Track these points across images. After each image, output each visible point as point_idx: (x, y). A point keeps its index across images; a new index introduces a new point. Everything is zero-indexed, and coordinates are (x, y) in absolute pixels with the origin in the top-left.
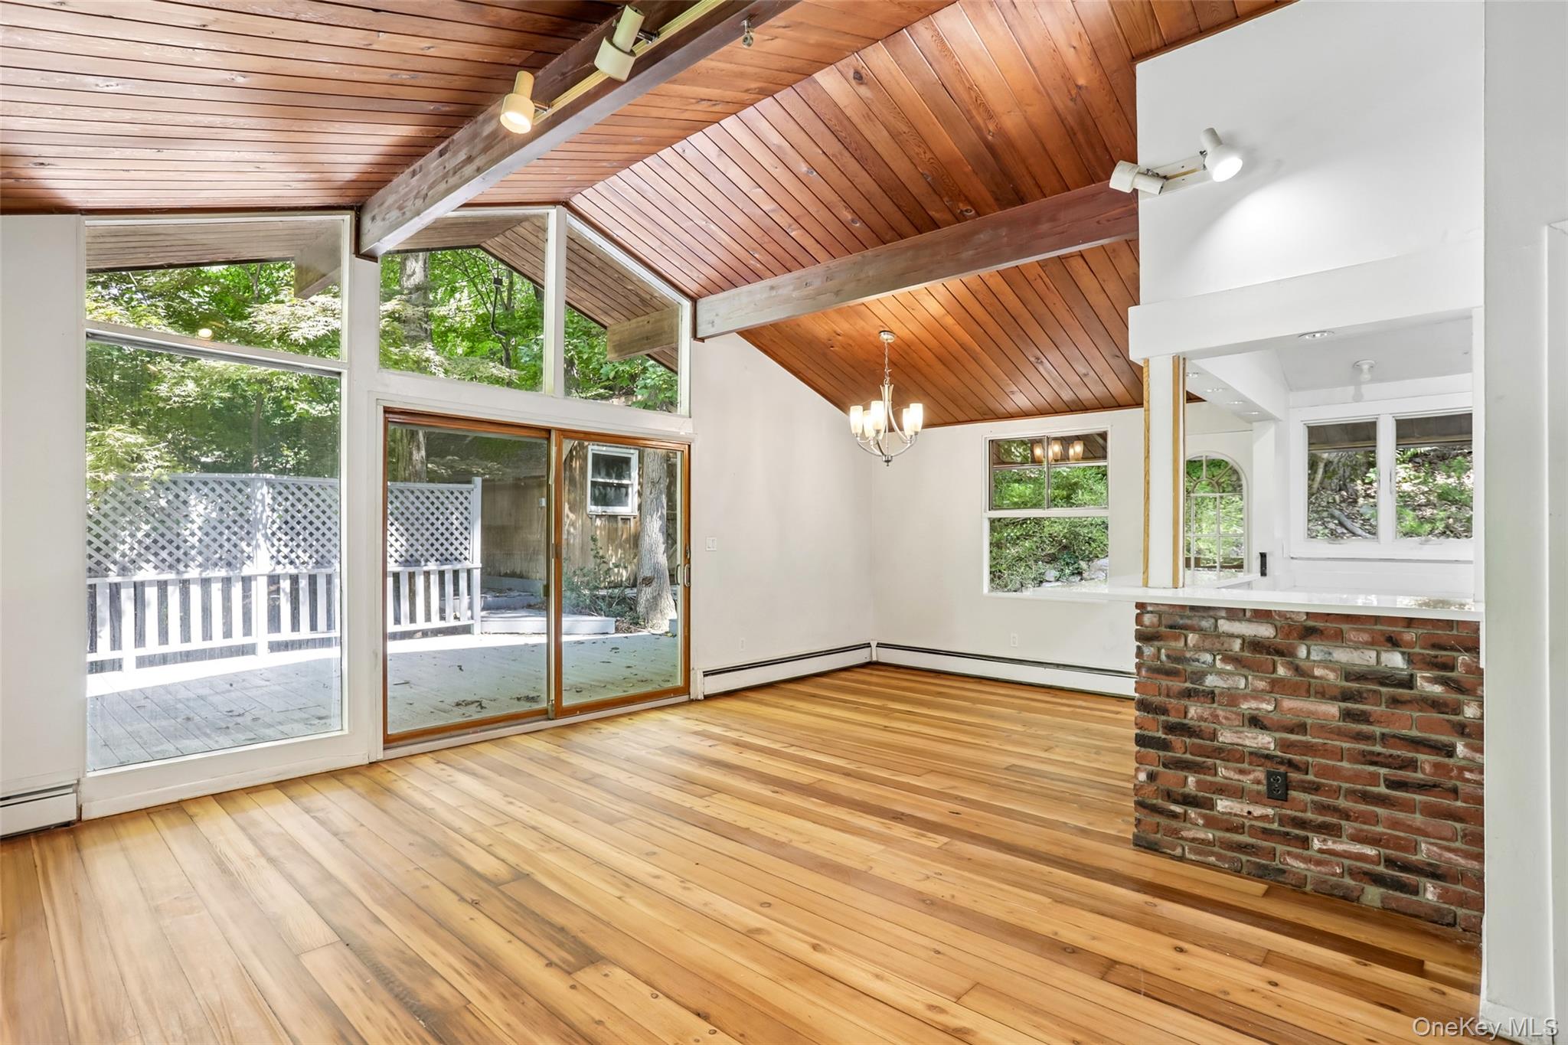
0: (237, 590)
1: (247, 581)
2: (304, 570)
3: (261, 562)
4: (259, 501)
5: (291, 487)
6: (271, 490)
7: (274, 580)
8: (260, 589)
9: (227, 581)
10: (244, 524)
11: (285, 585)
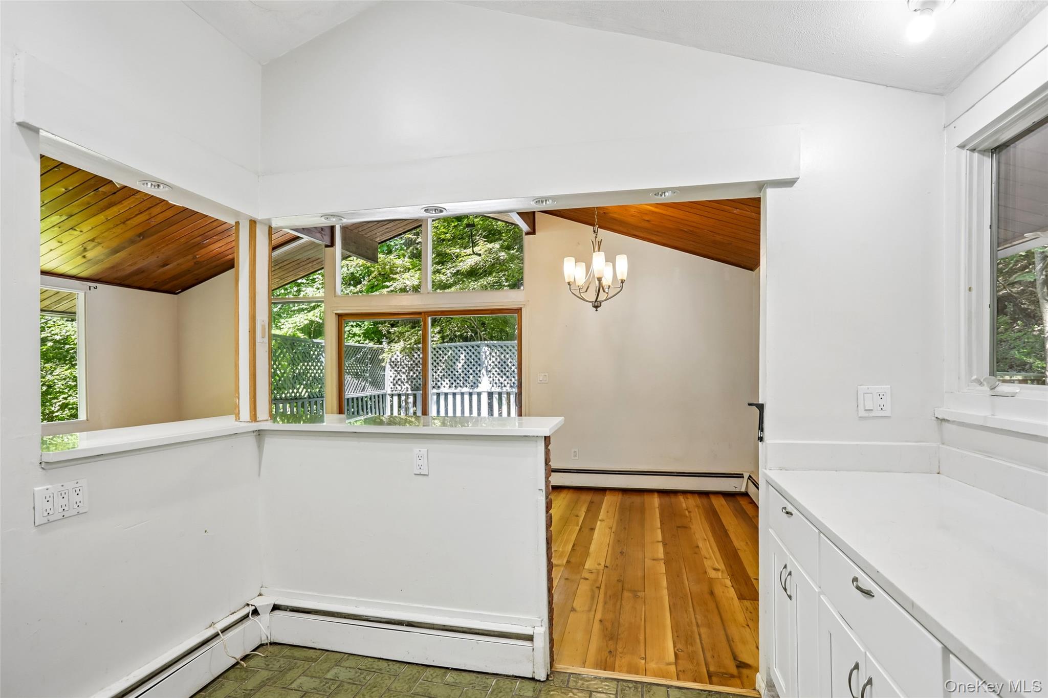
0: (475, 397)
1: (479, 394)
2: (504, 389)
3: (485, 385)
4: (483, 352)
5: (504, 346)
6: (489, 349)
7: (490, 395)
8: (484, 398)
9: (471, 394)
10: (474, 365)
11: (496, 396)
